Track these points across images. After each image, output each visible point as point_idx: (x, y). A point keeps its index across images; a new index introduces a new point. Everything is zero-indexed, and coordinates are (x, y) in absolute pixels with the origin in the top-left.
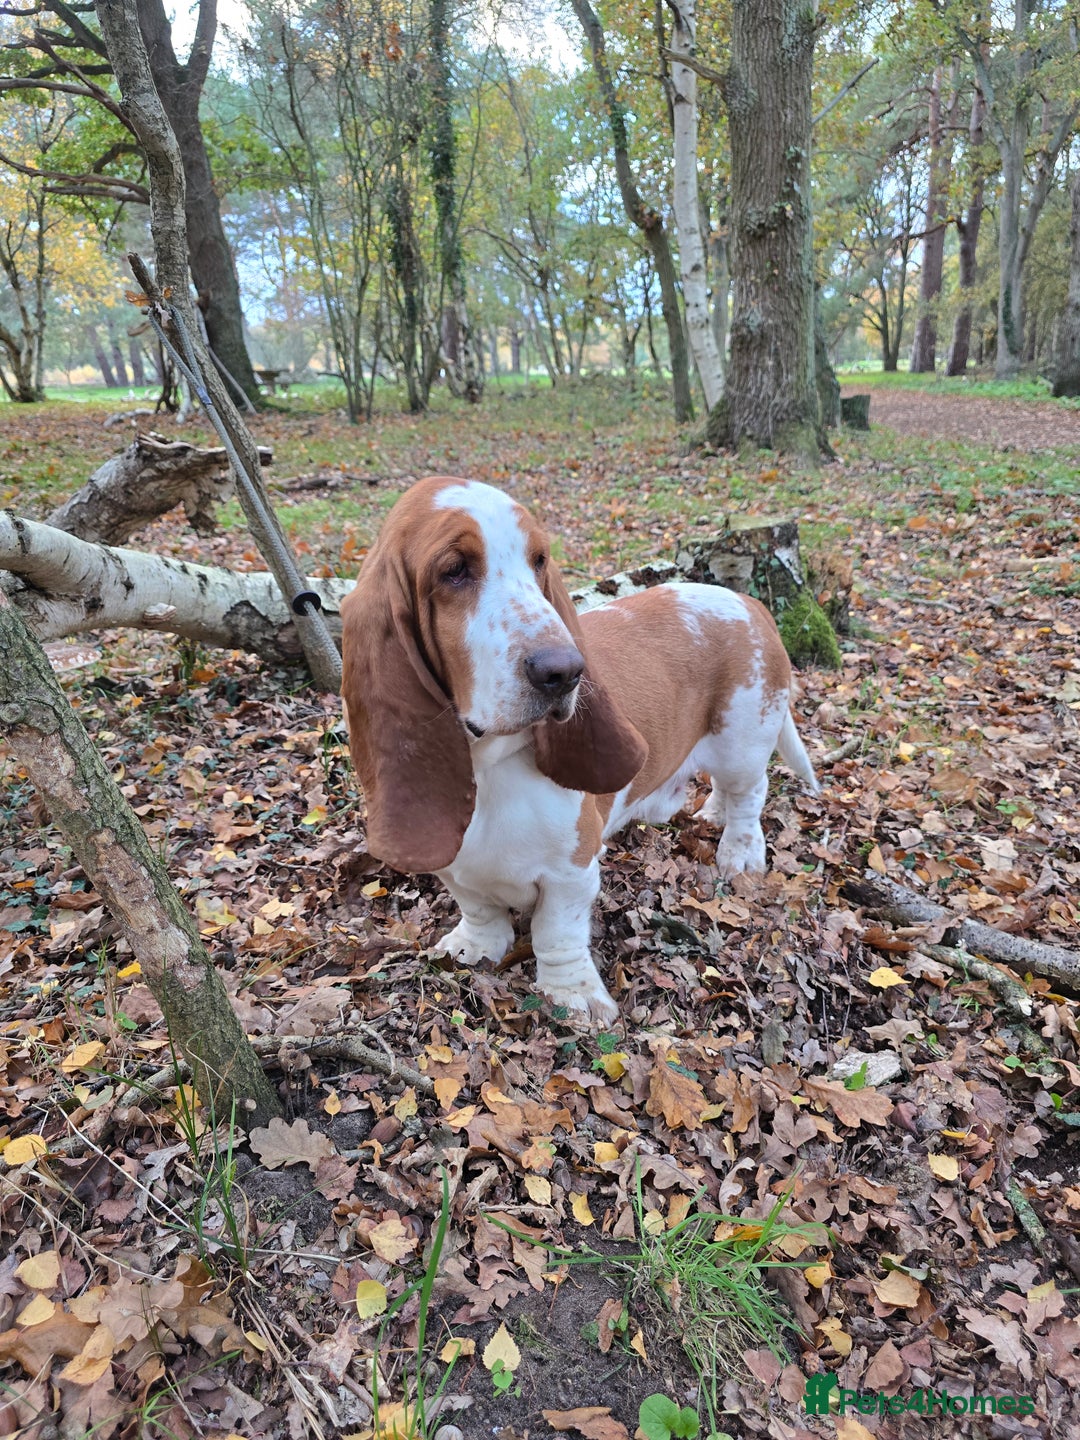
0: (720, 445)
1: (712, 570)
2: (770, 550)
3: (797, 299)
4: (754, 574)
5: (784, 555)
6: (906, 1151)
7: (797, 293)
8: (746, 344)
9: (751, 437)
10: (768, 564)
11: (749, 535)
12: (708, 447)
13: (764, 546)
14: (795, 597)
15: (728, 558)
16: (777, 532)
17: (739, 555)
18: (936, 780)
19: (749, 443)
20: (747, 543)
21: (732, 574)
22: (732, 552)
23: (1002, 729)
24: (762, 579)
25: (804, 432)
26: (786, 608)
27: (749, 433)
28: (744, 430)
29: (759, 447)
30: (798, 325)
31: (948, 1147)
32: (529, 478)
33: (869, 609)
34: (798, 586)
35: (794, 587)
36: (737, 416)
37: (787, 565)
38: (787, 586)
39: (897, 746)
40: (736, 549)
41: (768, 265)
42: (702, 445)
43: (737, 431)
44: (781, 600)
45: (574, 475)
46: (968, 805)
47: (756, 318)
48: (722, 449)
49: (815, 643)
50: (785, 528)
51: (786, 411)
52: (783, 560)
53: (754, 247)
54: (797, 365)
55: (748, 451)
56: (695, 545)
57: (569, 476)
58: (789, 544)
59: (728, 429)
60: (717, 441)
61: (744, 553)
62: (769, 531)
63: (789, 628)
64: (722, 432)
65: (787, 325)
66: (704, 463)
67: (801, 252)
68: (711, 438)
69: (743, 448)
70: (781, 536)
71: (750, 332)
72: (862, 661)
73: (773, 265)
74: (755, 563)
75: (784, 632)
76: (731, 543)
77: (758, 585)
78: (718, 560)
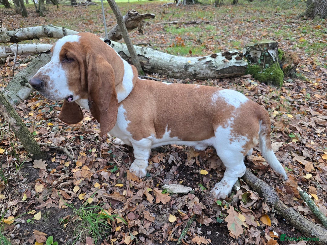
0: (309, 17)
1: (250, 54)
2: (267, 50)
4: (261, 56)
5: (271, 52)
6: (167, 211)
9: (319, 15)
10: (265, 54)
11: (262, 45)
12: (305, 17)
13: (265, 49)
14: (272, 64)
15: (255, 51)
16: (270, 45)
17: (258, 50)
18: (276, 123)
19: (318, 17)
20: (261, 47)
21: (256, 56)
22: (256, 49)
23: (318, 113)
24: (262, 58)
26: (268, 67)
27: (318, 13)
28: (317, 12)
29: (321, 18)
31: (177, 215)
32: (248, 23)
33: (316, 70)
34: (274, 61)
35: (272, 61)
36: (316, 8)
37: (271, 55)
38: (270, 61)
39: (273, 111)
40: (257, 49)
42: (303, 16)
43: (315, 13)
44: (267, 65)
45: (262, 23)
46: (280, 132)
48: (309, 18)
49: (274, 78)
50: (273, 44)
52: (270, 53)
55: (317, 19)
56: (248, 46)
57: (260, 23)
58: (273, 49)
59: (313, 12)
60: (308, 15)
61: (259, 50)
62: (268, 44)
63: (267, 73)
64: (310, 13)
66: (302, 22)
68: (306, 14)
69: (315, 18)
70: (271, 46)
72: (290, 85)
74: (262, 53)
75: (264, 74)
76: (256, 47)
77: (261, 60)
78: (252, 51)
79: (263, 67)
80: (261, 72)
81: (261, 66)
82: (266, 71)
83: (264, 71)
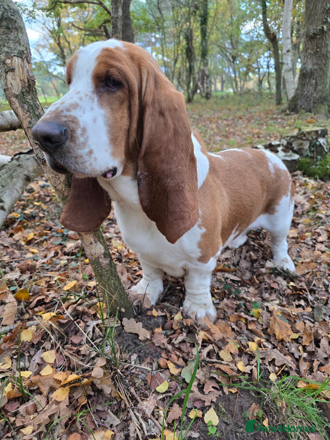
0: (292, 111)
1: (293, 146)
2: (317, 139)
3: (325, 60)
4: (309, 147)
5: (321, 141)
7: (326, 57)
8: (305, 75)
9: (304, 109)
10: (315, 144)
11: (309, 133)
12: (288, 112)
13: (314, 137)
14: (325, 156)
15: (300, 141)
16: (320, 132)
17: (304, 140)
20: (307, 136)
21: (301, 147)
22: (301, 139)
24: (312, 149)
25: (323, 107)
26: (321, 160)
27: (303, 107)
28: (301, 106)
29: (307, 112)
30: (325, 69)
32: (225, 122)
34: (326, 152)
35: (324, 153)
36: (299, 101)
37: (322, 144)
38: (322, 152)
40: (303, 138)
41: (315, 48)
42: (286, 111)
43: (299, 106)
44: (319, 157)
45: (240, 120)
47: (309, 66)
48: (293, 113)
50: (322, 131)
51: (318, 100)
53: (311, 42)
54: (323, 83)
55: (302, 114)
56: (287, 137)
57: (238, 121)
58: (324, 137)
59: (296, 106)
61: (306, 140)
62: (317, 132)
63: (321, 167)
64: (293, 107)
65: (321, 69)
66: (286, 117)
67: (328, 43)
68: (289, 109)
69: (300, 112)
70: (321, 133)
71: (307, 72)
73: (318, 47)
74: (310, 143)
75: (319, 169)
76: (301, 136)
77: (311, 151)
78: (296, 142)
79: (315, 160)
80: (314, 167)
81: (312, 159)
82: (321, 165)
83: (317, 165)
